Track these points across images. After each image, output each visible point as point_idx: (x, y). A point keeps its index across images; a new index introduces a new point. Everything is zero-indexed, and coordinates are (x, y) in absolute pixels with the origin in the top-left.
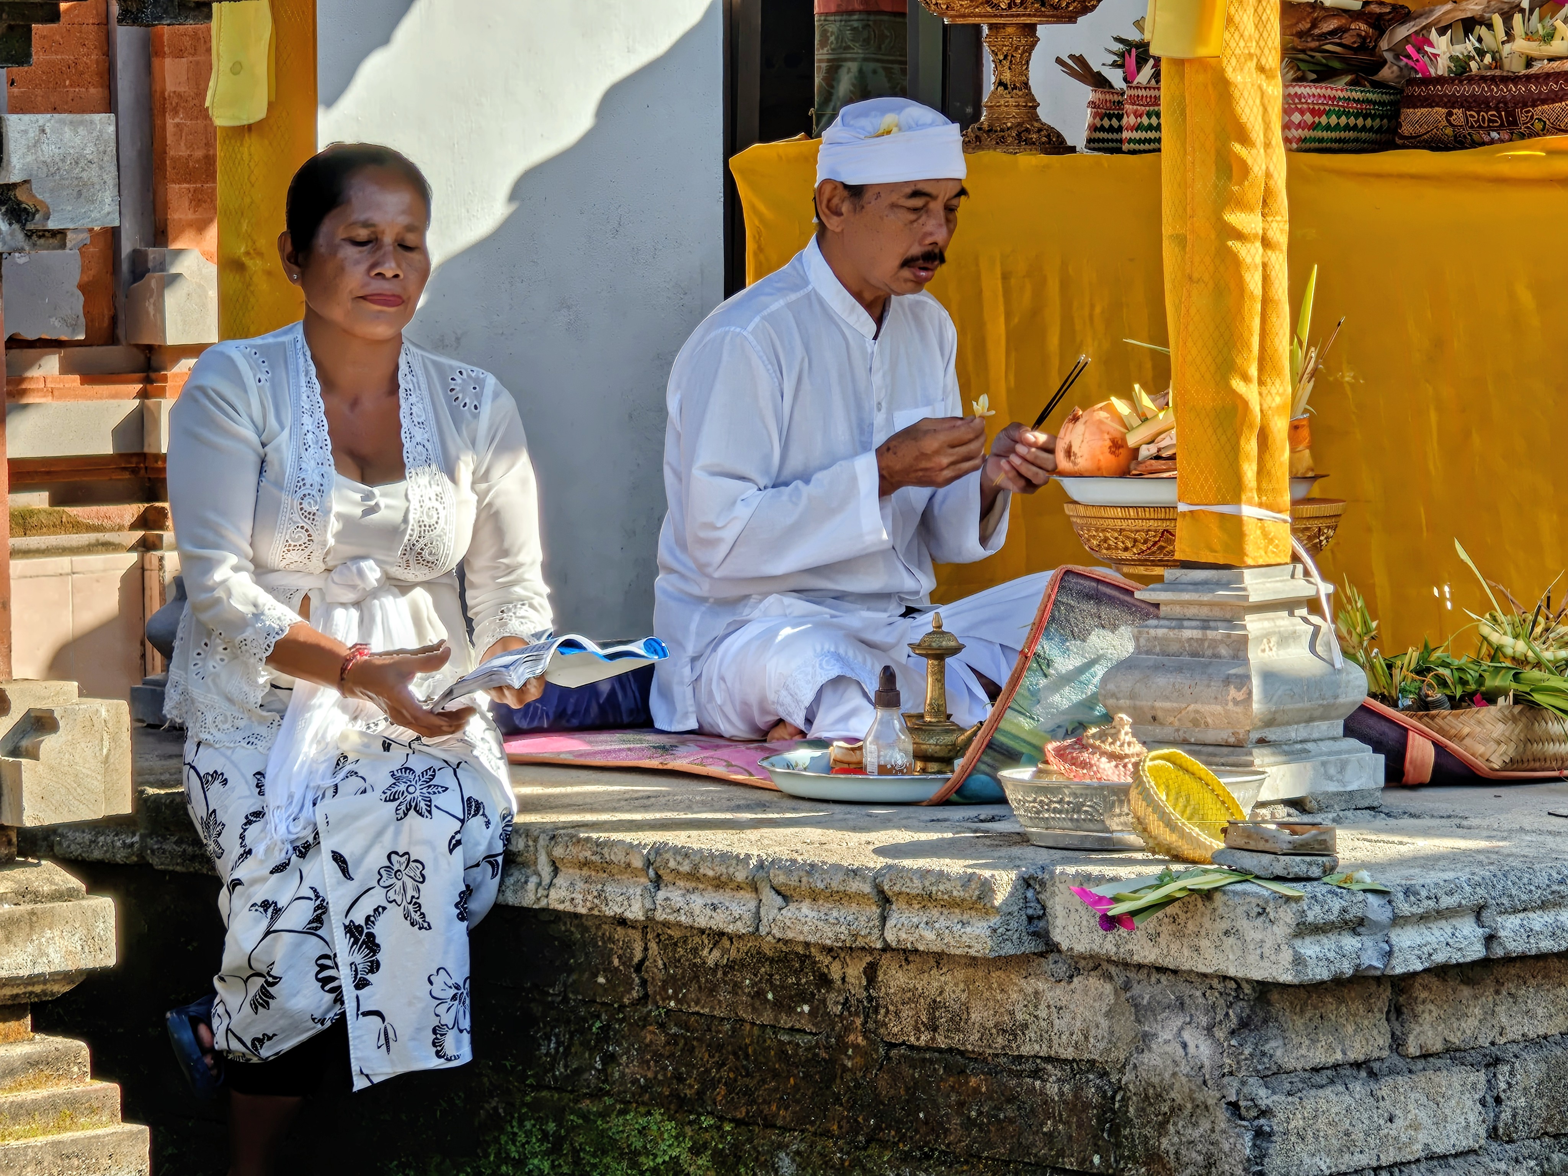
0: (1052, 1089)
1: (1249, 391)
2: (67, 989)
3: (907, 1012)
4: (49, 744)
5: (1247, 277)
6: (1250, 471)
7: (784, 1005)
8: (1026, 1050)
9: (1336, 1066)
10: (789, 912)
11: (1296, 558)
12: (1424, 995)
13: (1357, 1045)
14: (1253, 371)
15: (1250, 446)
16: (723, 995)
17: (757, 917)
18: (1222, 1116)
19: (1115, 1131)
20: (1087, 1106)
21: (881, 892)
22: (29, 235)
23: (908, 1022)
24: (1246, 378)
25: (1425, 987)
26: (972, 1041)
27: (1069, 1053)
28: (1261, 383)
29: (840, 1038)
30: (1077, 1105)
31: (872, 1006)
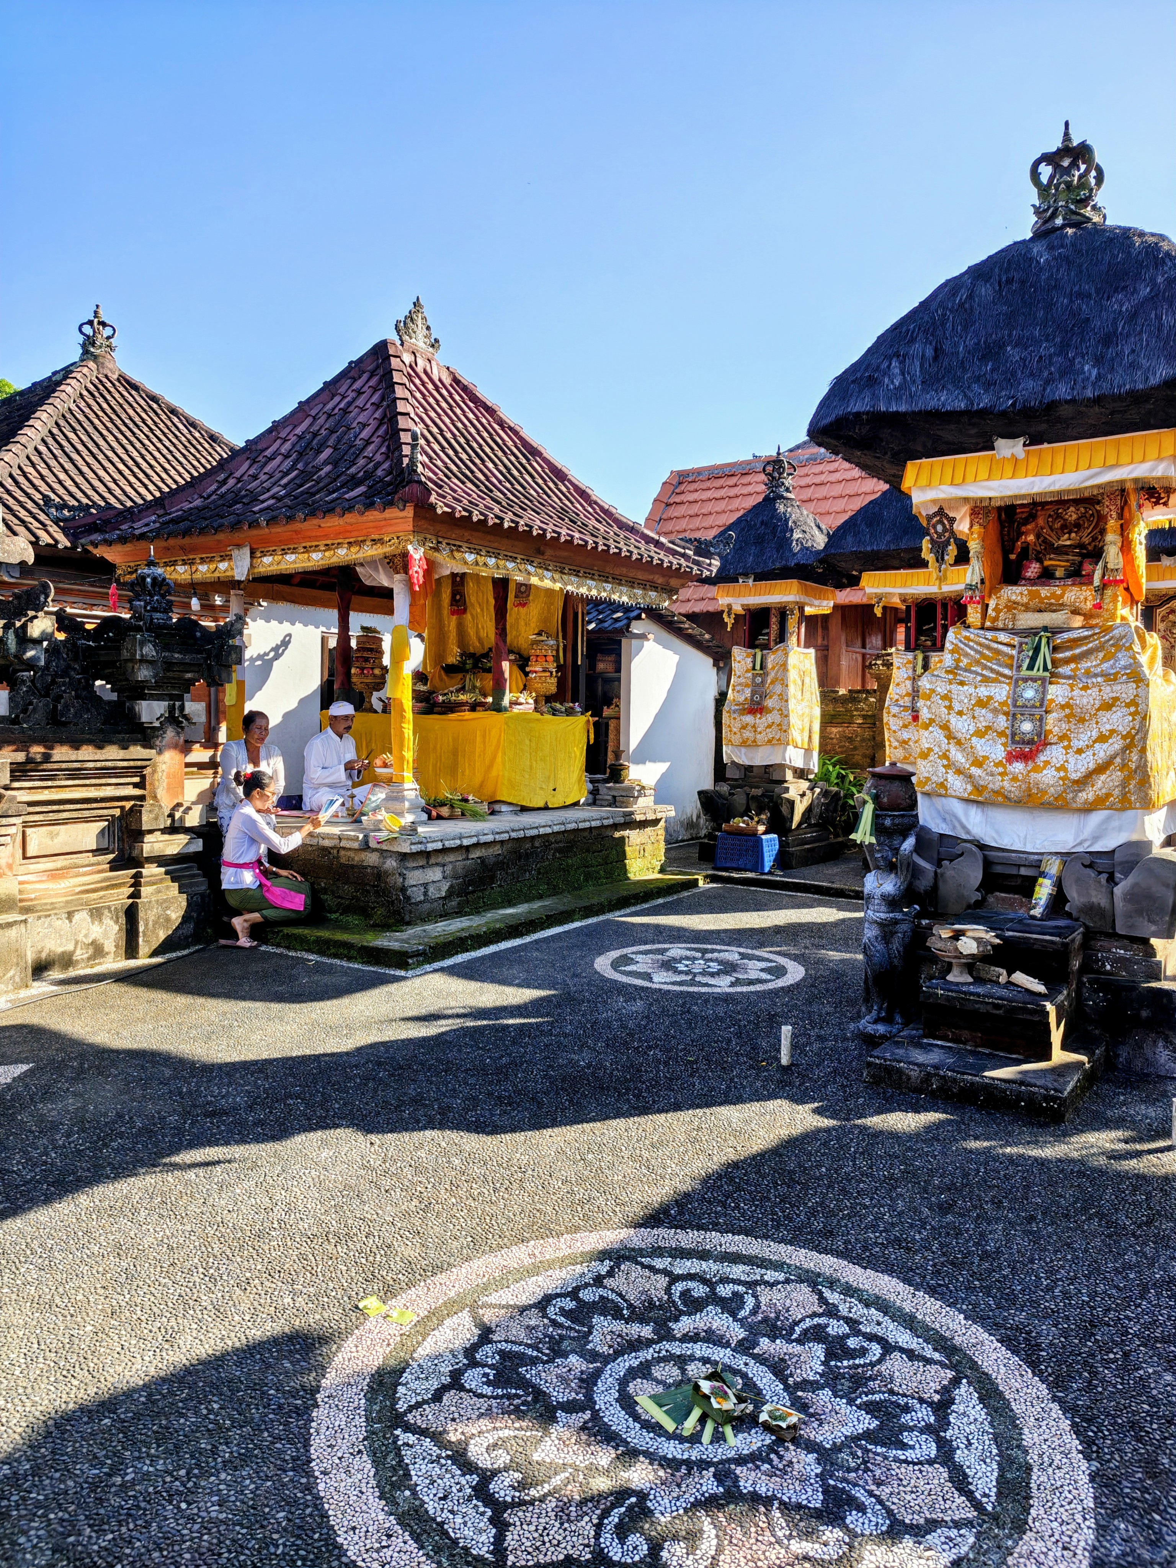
0: (369, 871)
1: (406, 754)
3: (344, 858)
6: (406, 767)
8: (364, 864)
11: (413, 782)
15: (406, 763)
18: (397, 875)
19: (379, 878)
20: (375, 874)
21: (340, 838)
22: (189, 723)
23: (344, 860)
24: (405, 752)
25: (433, 853)
26: (355, 863)
27: (372, 865)
28: (408, 753)
29: (333, 862)
30: (373, 874)
31: (338, 857)
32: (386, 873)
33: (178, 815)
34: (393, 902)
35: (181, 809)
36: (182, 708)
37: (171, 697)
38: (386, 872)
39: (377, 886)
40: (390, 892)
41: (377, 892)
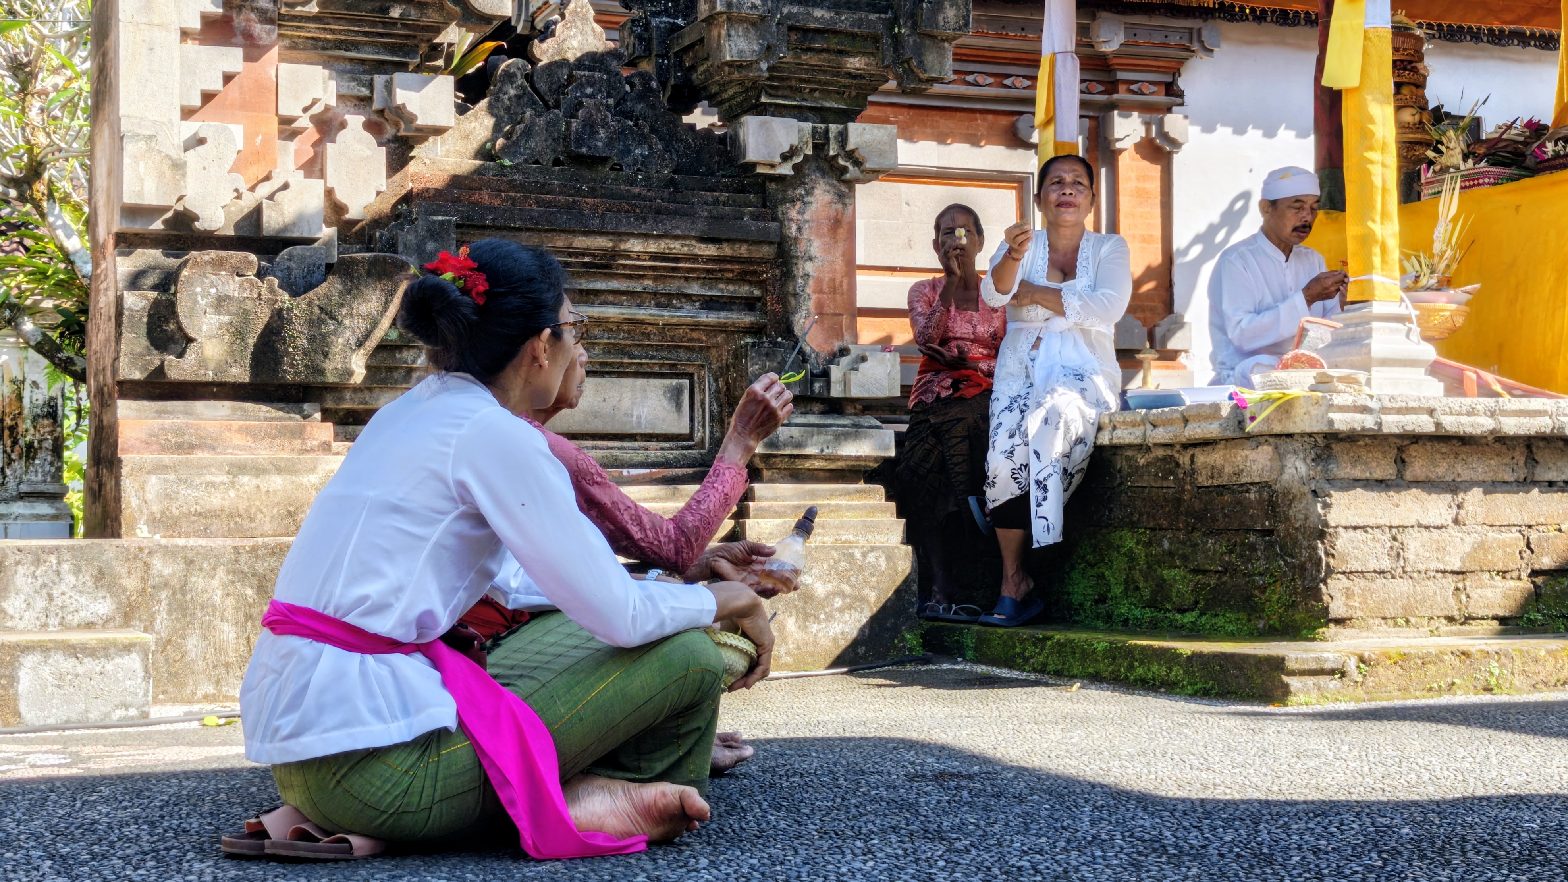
0: (1252, 496)
1: (1376, 227)
2: (876, 465)
3: (1204, 473)
4: (863, 366)
5: (1374, 179)
6: (1377, 260)
7: (1165, 478)
8: (1243, 481)
9: (1367, 480)
10: (1156, 431)
11: (1402, 300)
12: (1414, 454)
13: (1378, 472)
14: (1378, 218)
15: (1377, 250)
16: (1146, 477)
17: (1144, 434)
18: (1310, 496)
19: (1273, 510)
20: (1264, 500)
21: (1184, 417)
22: (862, 172)
23: (1204, 477)
24: (1374, 221)
25: (1415, 451)
26: (1224, 481)
27: (1257, 480)
28: (1382, 223)
29: (1183, 487)
30: (1260, 501)
31: (1193, 472)
32: (1289, 497)
33: (836, 373)
34: (1302, 568)
35: (845, 361)
36: (843, 138)
37: (823, 115)
38: (1286, 492)
39: (1270, 532)
40: (1295, 542)
41: (1270, 545)
